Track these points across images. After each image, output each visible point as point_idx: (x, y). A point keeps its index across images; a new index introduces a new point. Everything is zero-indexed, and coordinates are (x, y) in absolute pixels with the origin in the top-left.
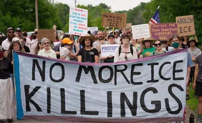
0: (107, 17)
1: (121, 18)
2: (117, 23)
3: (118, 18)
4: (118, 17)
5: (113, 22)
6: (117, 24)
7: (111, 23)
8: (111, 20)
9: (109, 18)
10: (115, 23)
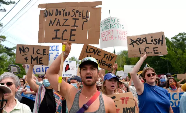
0: (50, 14)
1: (84, 15)
2: (72, 30)
3: (78, 14)
4: (77, 11)
5: (62, 29)
6: (73, 33)
7: (56, 31)
8: (59, 22)
9: (53, 18)
10: (69, 29)
